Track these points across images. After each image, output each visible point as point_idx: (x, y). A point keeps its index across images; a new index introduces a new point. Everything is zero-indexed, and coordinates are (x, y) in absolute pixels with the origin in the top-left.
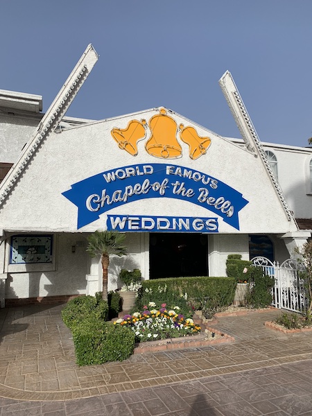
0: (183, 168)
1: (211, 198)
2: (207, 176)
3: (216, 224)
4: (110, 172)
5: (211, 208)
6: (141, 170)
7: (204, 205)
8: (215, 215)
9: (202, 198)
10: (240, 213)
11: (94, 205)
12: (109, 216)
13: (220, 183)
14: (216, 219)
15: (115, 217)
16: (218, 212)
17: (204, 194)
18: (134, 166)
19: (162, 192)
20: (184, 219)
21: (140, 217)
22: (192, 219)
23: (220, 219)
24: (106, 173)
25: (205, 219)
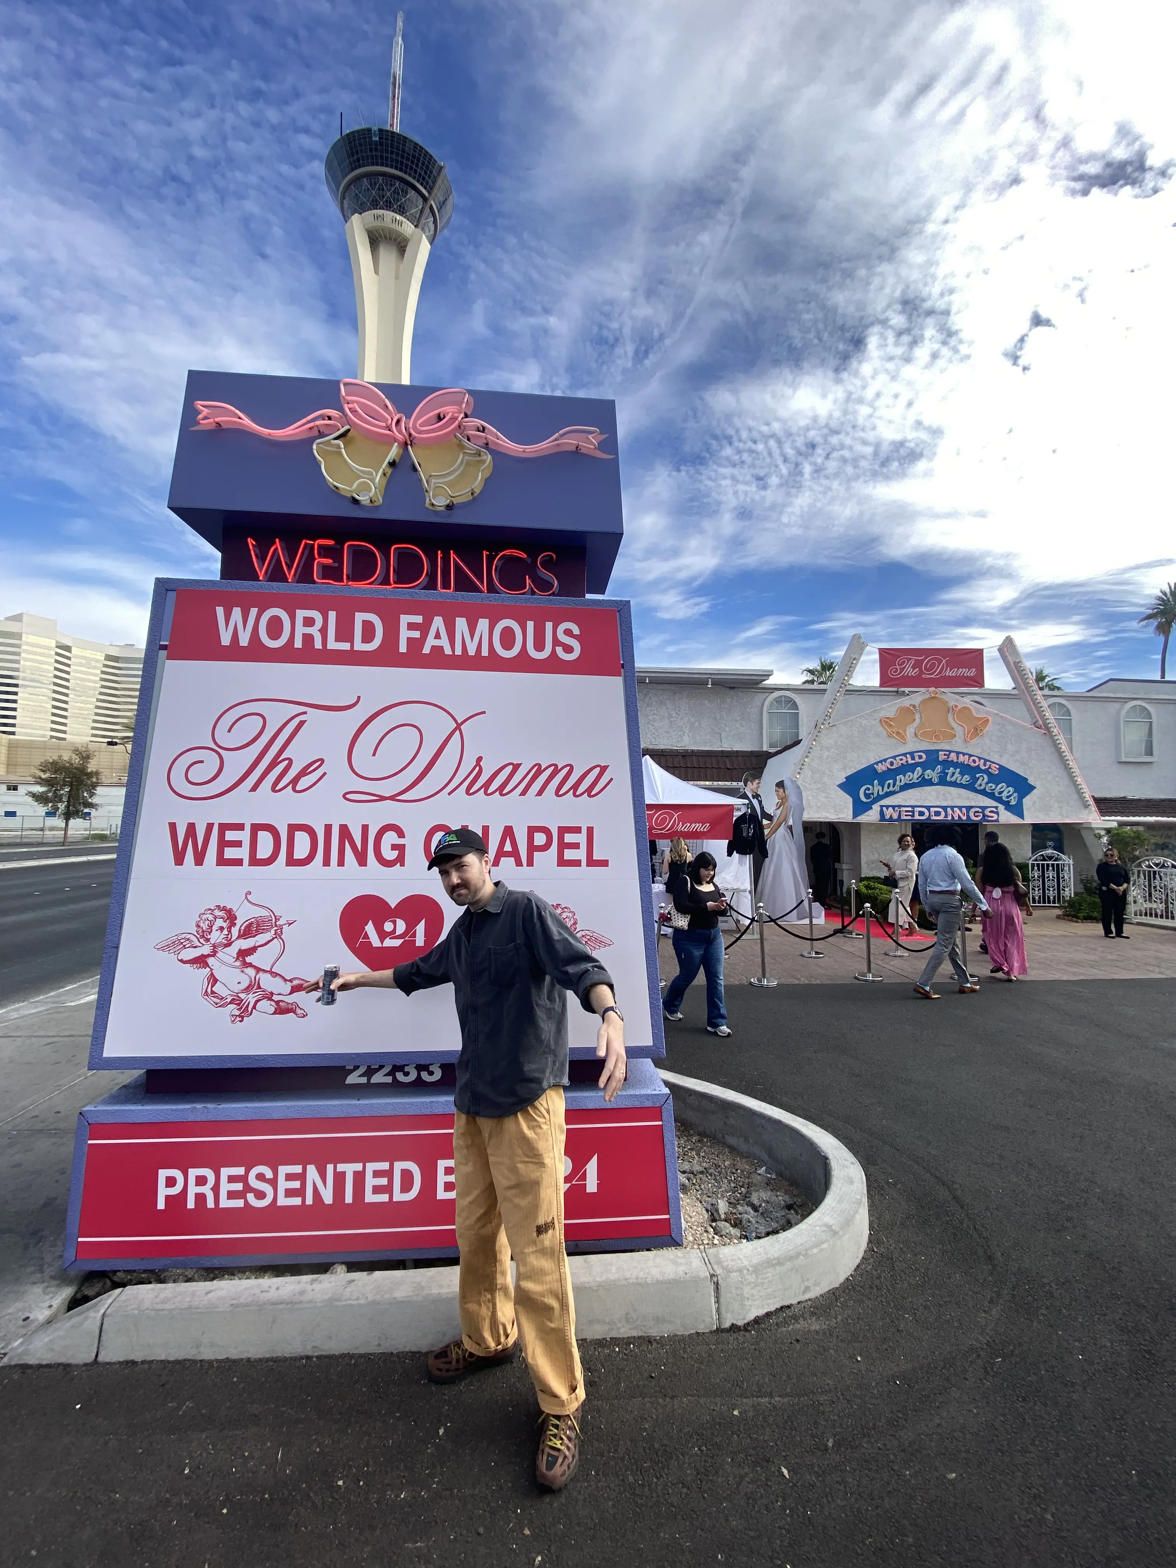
0: (958, 753)
1: (990, 785)
2: (986, 760)
3: (997, 813)
4: (881, 762)
5: (991, 795)
6: (913, 759)
7: (983, 792)
8: (995, 804)
9: (981, 785)
10: (1027, 801)
11: (867, 796)
12: (882, 806)
13: (1001, 768)
14: (996, 808)
15: (887, 807)
16: (999, 800)
17: (983, 781)
18: (905, 755)
19: (935, 780)
20: (960, 808)
21: (913, 807)
22: (969, 808)
23: (1001, 808)
24: (877, 763)
25: (984, 808)
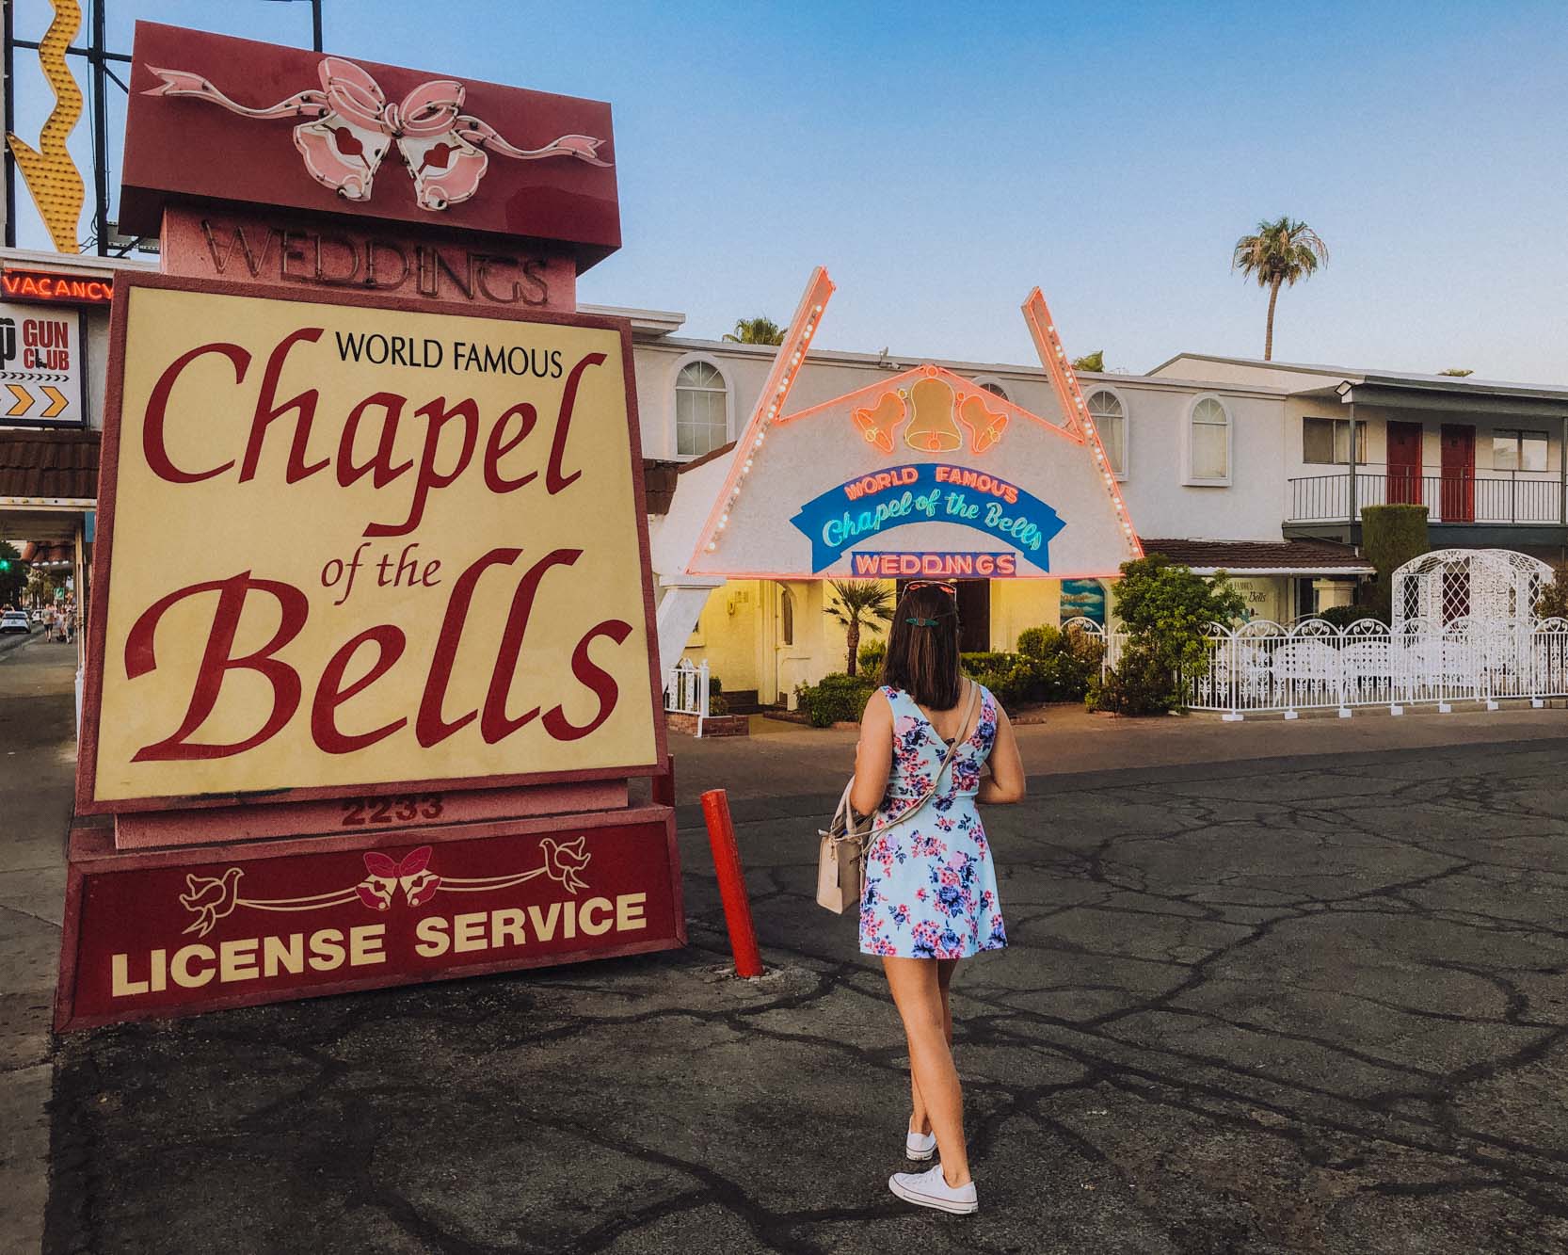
0: (962, 470)
1: (1006, 519)
2: (1001, 482)
3: (1014, 563)
4: (854, 482)
5: (1006, 536)
6: (900, 478)
7: (995, 531)
8: (1011, 549)
9: (992, 520)
10: (1053, 544)
11: (833, 537)
12: (854, 554)
13: (1022, 494)
14: (1013, 555)
15: (863, 554)
16: (1016, 542)
17: (994, 515)
18: (888, 471)
19: (931, 512)
20: (963, 555)
22: (975, 555)
23: (1019, 555)
24: (848, 484)
